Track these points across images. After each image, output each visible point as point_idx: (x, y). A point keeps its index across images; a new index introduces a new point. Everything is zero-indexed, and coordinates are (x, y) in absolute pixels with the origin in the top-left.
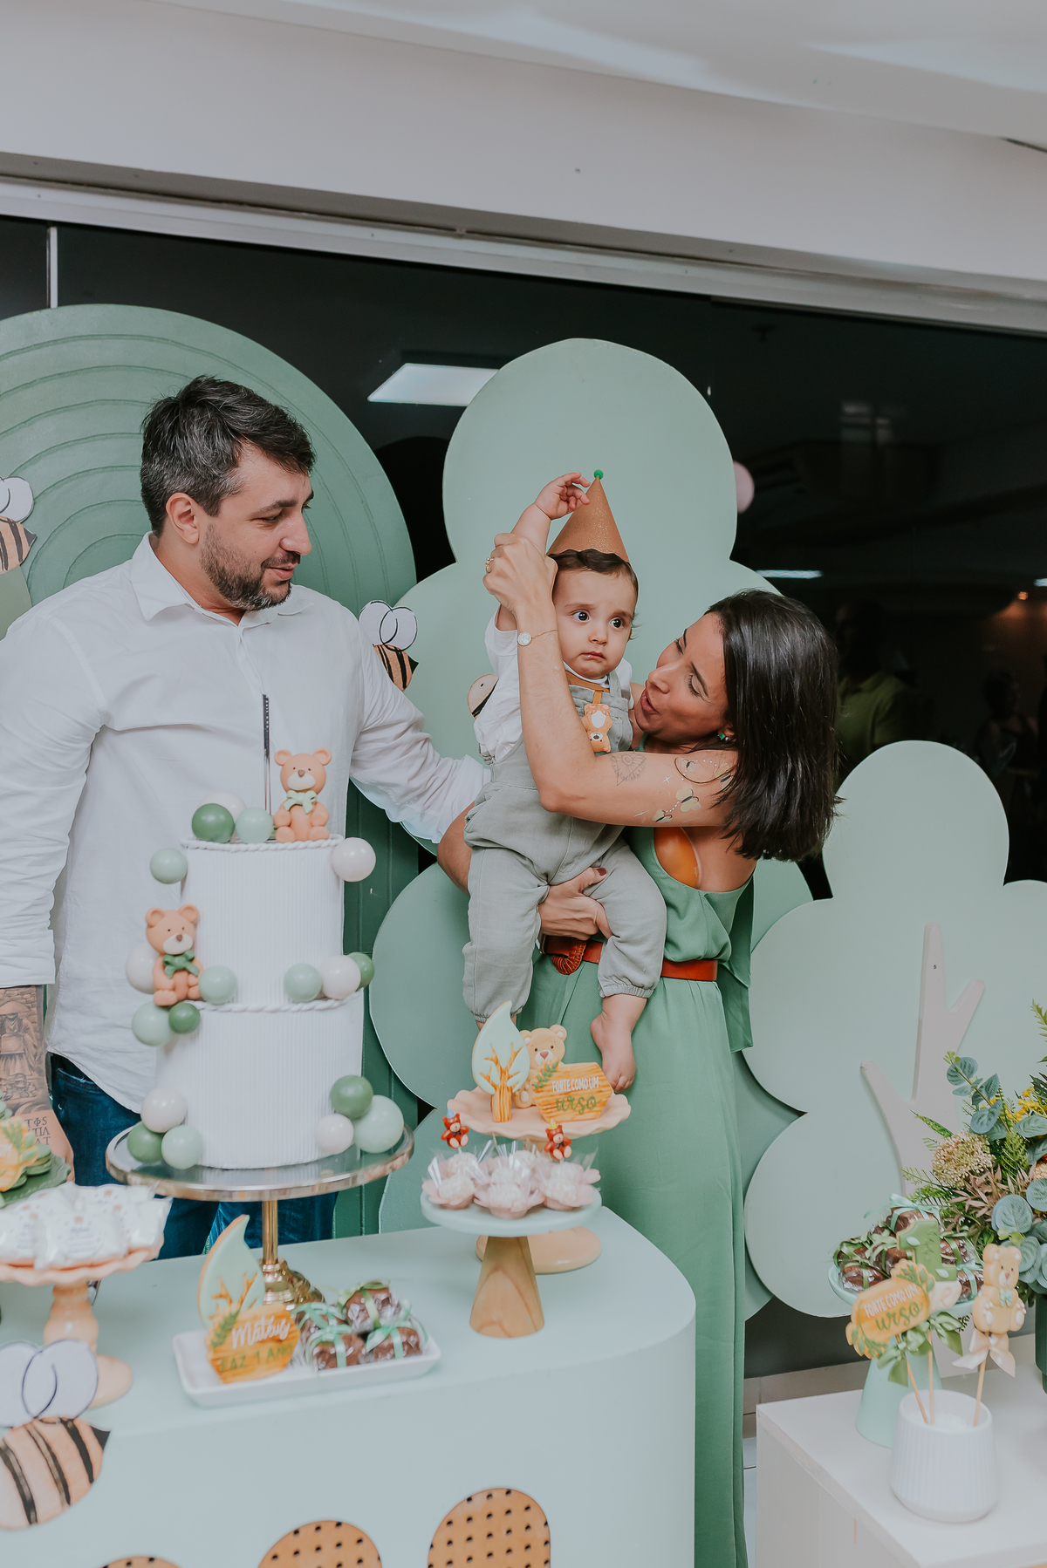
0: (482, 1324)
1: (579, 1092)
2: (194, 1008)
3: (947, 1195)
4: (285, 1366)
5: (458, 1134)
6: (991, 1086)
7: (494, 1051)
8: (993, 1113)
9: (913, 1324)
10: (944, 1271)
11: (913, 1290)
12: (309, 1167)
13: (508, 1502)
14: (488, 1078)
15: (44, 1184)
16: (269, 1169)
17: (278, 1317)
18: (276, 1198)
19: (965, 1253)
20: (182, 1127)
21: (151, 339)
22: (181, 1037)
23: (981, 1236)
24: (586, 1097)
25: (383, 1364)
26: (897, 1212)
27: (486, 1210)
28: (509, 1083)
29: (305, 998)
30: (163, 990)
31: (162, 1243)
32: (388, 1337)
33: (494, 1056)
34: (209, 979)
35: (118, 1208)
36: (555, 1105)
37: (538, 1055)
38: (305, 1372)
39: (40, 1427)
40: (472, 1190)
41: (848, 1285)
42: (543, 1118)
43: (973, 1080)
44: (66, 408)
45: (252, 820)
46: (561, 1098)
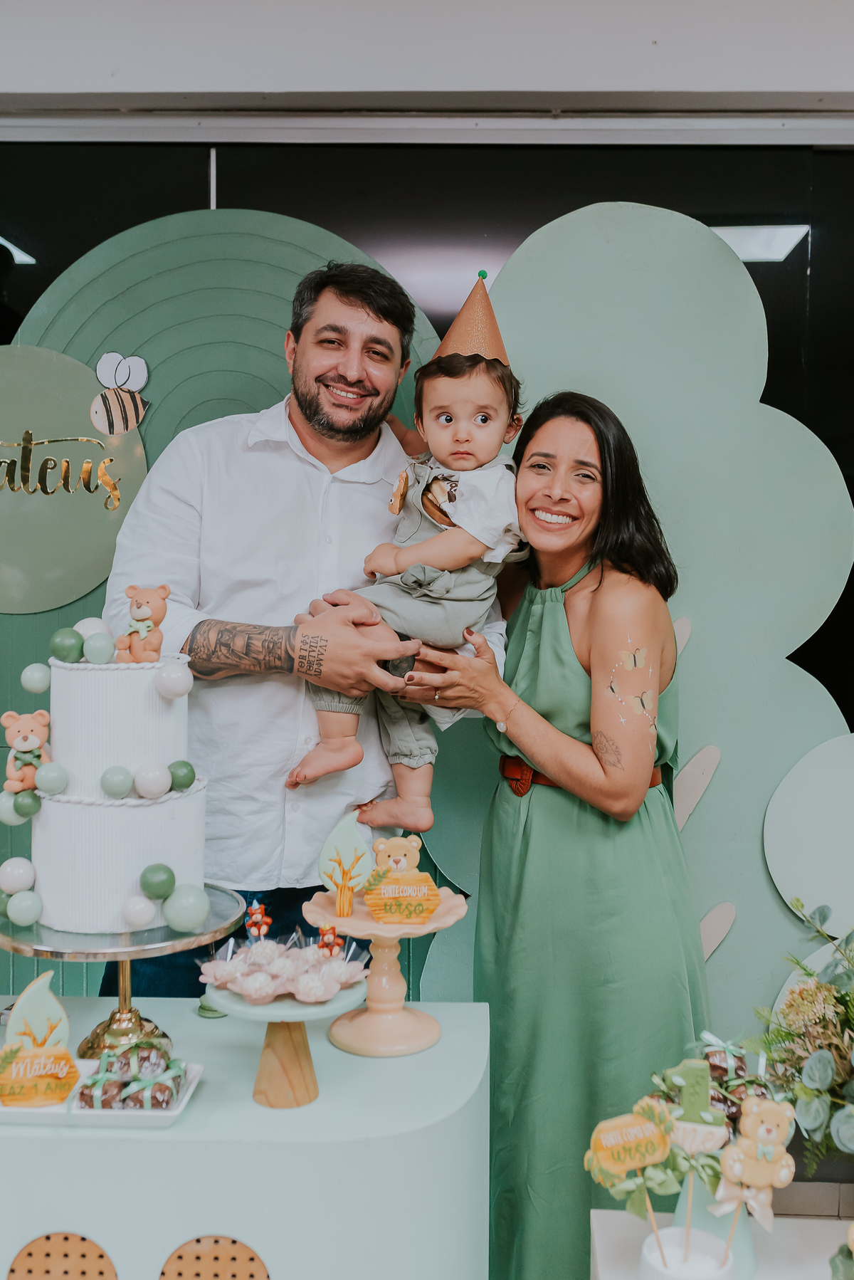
0: (263, 1098)
1: (407, 899)
2: (35, 796)
4: (61, 1099)
5: (258, 924)
7: (338, 854)
10: (707, 1115)
11: (650, 1130)
13: (233, 1251)
14: (331, 877)
17: (61, 1059)
24: (414, 903)
25: (132, 1113)
28: (351, 884)
30: (11, 780)
32: (142, 1089)
33: (338, 858)
36: (384, 908)
37: (391, 861)
38: (74, 1107)
42: (373, 918)
46: (389, 902)
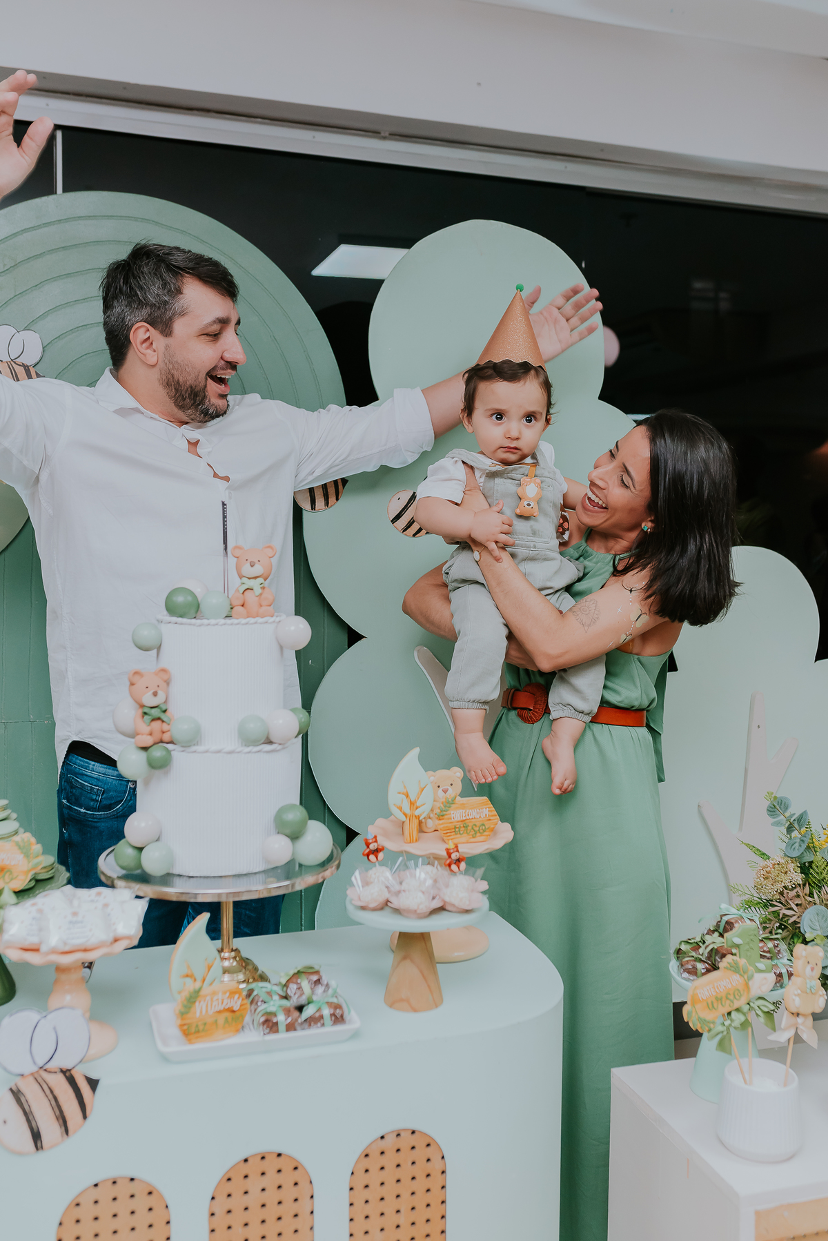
0: (393, 1002)
1: (473, 820)
2: (167, 749)
3: (766, 906)
4: (237, 1031)
5: (376, 852)
6: (801, 820)
7: (405, 787)
8: (803, 841)
9: (736, 1005)
10: (762, 964)
11: (736, 978)
12: (257, 875)
13: (413, 1140)
14: (400, 809)
15: (49, 887)
16: (225, 877)
17: (232, 993)
18: (231, 900)
19: (779, 951)
20: (157, 843)
21: (136, 219)
22: (157, 772)
23: (792, 938)
24: (478, 824)
25: (315, 1031)
26: (725, 918)
27: (397, 911)
28: (417, 813)
29: (255, 743)
30: (143, 734)
31: (140, 934)
32: (319, 1010)
33: (405, 791)
34: (178, 728)
35: (106, 905)
36: (453, 830)
37: (440, 790)
38: (253, 1035)
39: (45, 1075)
40: (386, 895)
41: (685, 975)
42: (443, 840)
43: (787, 814)
44: (68, 275)
45: (213, 600)
46: (458, 825)
